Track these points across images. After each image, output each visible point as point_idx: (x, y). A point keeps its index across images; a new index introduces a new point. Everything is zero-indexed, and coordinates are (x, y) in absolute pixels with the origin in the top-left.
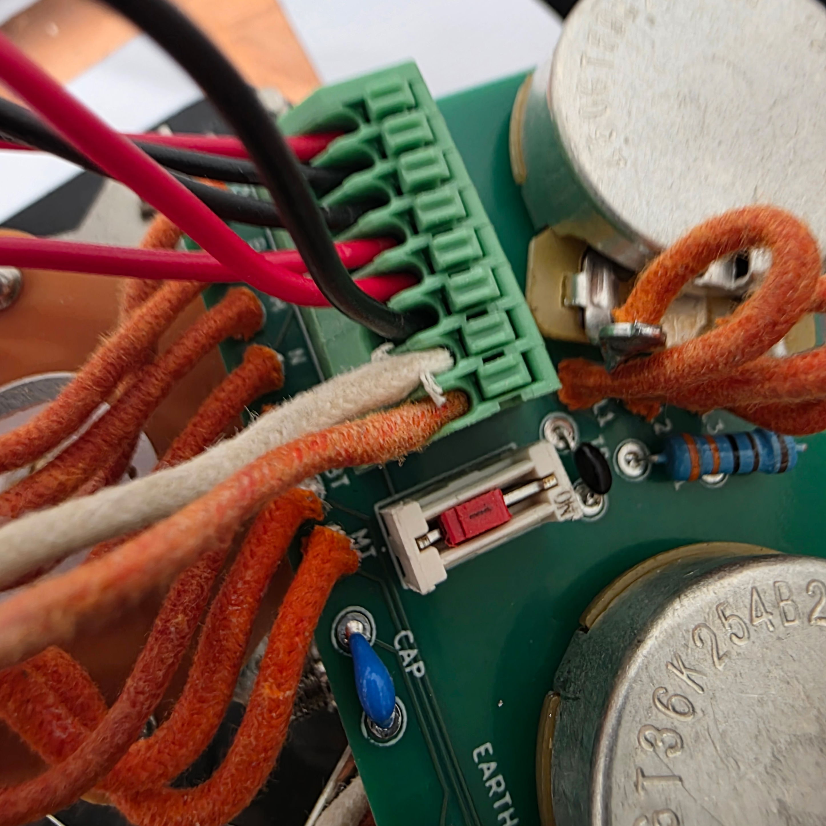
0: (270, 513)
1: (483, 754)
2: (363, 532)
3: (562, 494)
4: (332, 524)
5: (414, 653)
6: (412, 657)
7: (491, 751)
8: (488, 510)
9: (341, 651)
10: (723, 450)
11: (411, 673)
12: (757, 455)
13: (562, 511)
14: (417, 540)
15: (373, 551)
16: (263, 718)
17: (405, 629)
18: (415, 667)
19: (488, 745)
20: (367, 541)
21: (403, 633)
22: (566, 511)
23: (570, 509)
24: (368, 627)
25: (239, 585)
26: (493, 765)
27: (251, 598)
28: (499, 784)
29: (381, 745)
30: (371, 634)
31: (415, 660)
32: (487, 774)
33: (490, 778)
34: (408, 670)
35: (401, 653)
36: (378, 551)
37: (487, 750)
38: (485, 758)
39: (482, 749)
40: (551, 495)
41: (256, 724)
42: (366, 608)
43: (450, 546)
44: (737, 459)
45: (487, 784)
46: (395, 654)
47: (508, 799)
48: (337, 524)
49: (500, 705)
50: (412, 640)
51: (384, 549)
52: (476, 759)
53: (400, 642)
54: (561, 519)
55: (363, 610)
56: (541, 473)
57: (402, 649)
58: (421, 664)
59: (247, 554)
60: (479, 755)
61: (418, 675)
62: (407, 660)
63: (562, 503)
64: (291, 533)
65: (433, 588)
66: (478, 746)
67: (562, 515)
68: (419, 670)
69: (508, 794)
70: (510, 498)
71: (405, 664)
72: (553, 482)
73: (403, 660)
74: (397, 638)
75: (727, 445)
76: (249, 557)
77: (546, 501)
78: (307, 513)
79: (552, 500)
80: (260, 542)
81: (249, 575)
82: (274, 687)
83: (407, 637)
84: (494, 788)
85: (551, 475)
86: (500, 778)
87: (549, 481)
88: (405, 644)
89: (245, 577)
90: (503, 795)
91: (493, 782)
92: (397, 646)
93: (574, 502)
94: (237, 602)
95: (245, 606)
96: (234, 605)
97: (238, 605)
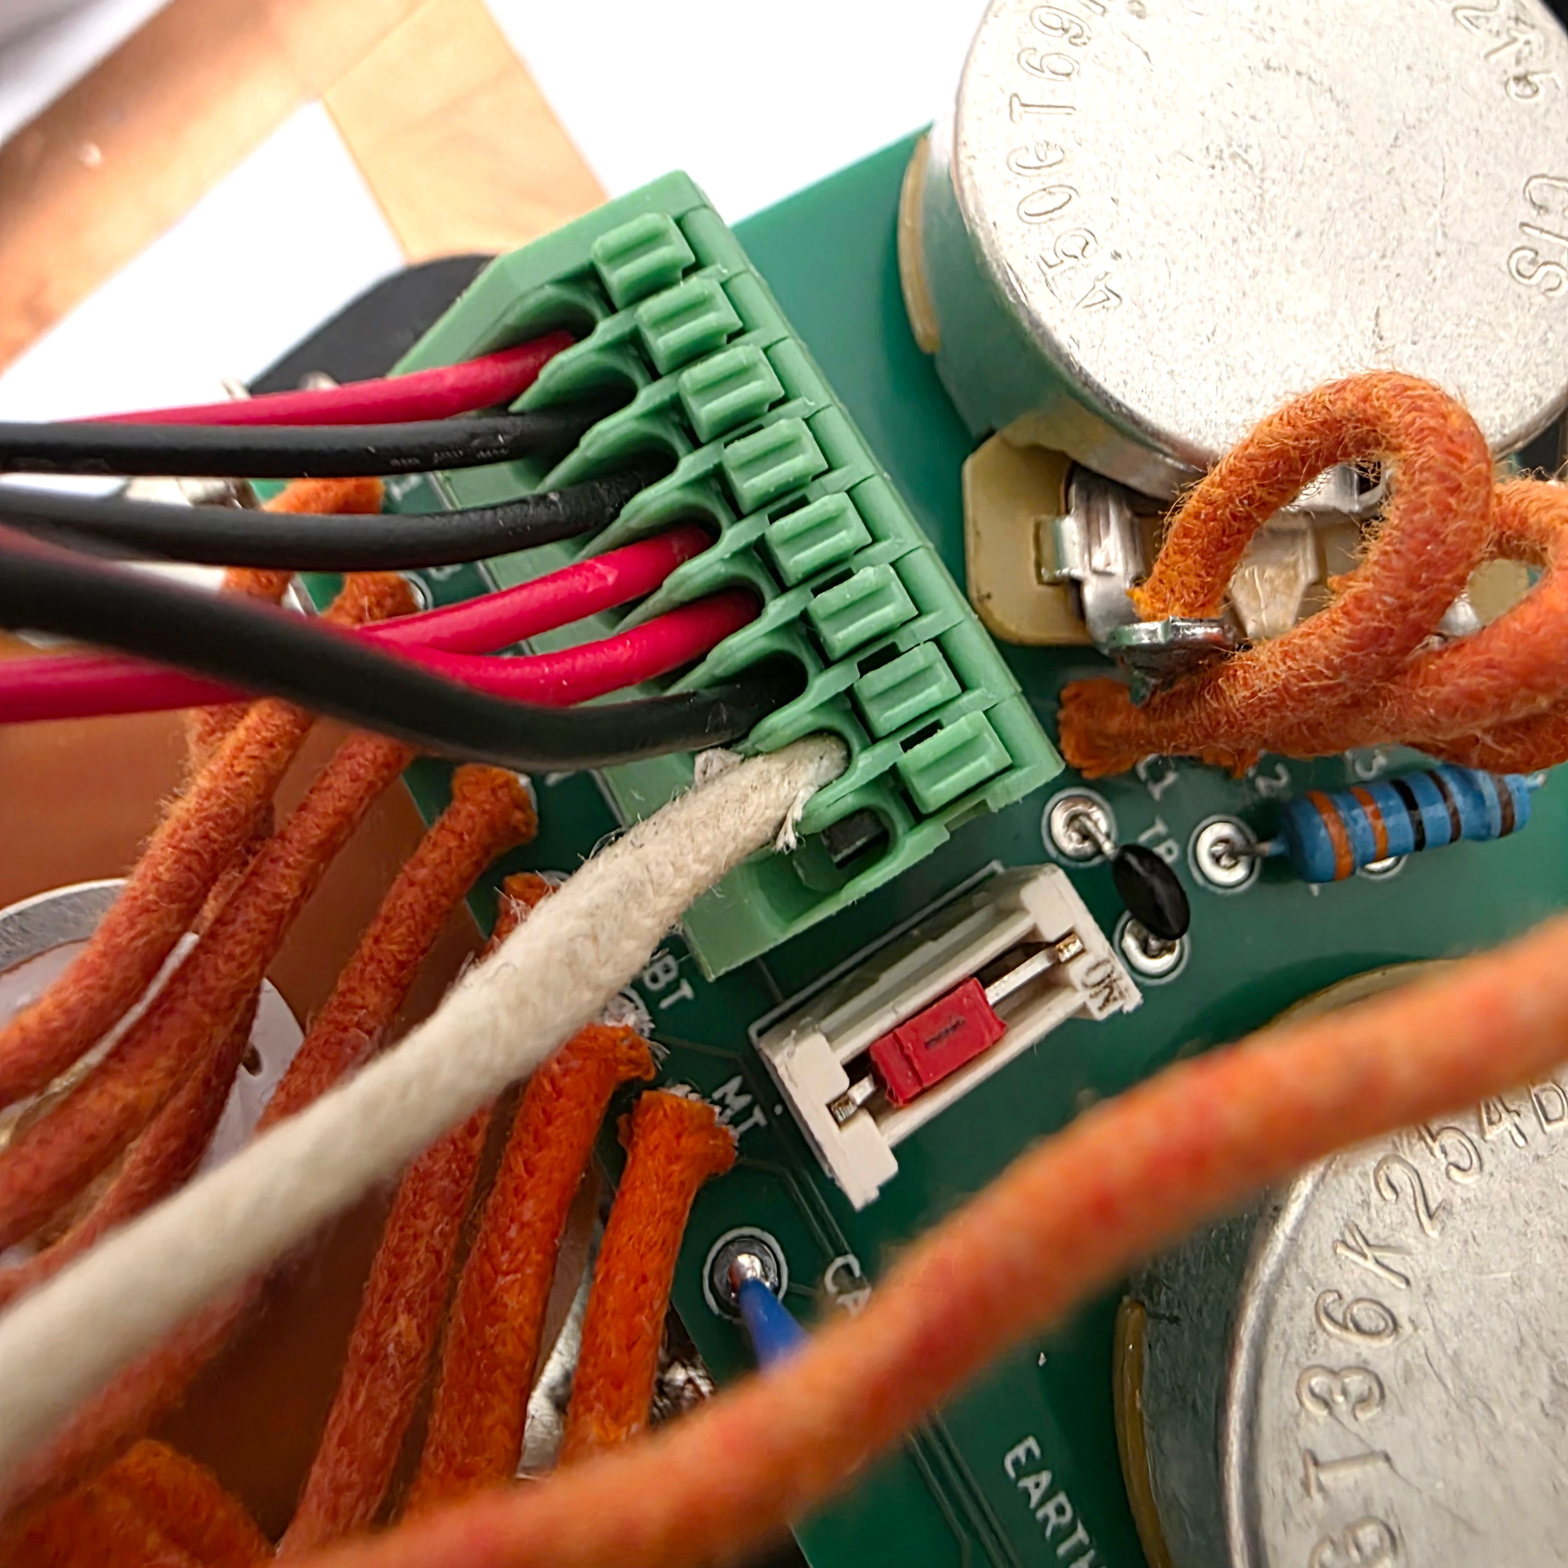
0: (553, 1082)
1: (1023, 1459)
2: (735, 1083)
3: (1098, 965)
4: (674, 1085)
5: (865, 1295)
6: (862, 1303)
7: (1037, 1452)
8: (957, 1024)
9: (727, 1317)
10: (1389, 812)
12: (1455, 813)
13: (1100, 1000)
14: (829, 1106)
15: (758, 1116)
17: (841, 1253)
19: (1031, 1443)
20: (744, 1100)
21: (840, 1261)
22: (1107, 1000)
23: (1116, 994)
24: (771, 1262)
25: (513, 1233)
26: (1045, 1478)
27: (538, 1252)
28: (1060, 1511)
30: (779, 1275)
32: (1036, 1495)
33: (1042, 1502)
35: (841, 1299)
36: (768, 1114)
37: (1029, 1452)
38: (1028, 1468)
39: (1020, 1452)
40: (1076, 972)
42: (763, 1229)
43: (895, 1105)
44: (1419, 826)
45: (1040, 1515)
46: (830, 1302)
47: (1081, 1534)
48: (683, 1083)
49: (1042, 1362)
50: (857, 1272)
51: (778, 1110)
52: (1012, 1473)
53: (836, 1279)
54: (1100, 1016)
55: (756, 1232)
56: (1050, 934)
57: (841, 1292)
59: (520, 1169)
60: (1016, 1463)
63: (1099, 984)
64: (597, 1115)
65: (874, 1194)
66: (1012, 1447)
67: (1101, 1009)
69: (1080, 1527)
70: (996, 992)
72: (1075, 947)
74: (830, 1273)
75: (1396, 801)
76: (525, 1176)
77: (1067, 984)
78: (624, 1072)
79: (1077, 983)
80: (541, 1142)
81: (528, 1210)
83: (847, 1268)
84: (1054, 1520)
85: (1070, 933)
86: (1062, 1498)
87: (1066, 946)
88: (846, 1281)
89: (520, 1215)
90: (1072, 1529)
91: (1049, 1509)
92: (832, 1289)
93: (1120, 978)
94: (513, 1266)
95: (529, 1271)
96: (507, 1274)
97: (515, 1271)
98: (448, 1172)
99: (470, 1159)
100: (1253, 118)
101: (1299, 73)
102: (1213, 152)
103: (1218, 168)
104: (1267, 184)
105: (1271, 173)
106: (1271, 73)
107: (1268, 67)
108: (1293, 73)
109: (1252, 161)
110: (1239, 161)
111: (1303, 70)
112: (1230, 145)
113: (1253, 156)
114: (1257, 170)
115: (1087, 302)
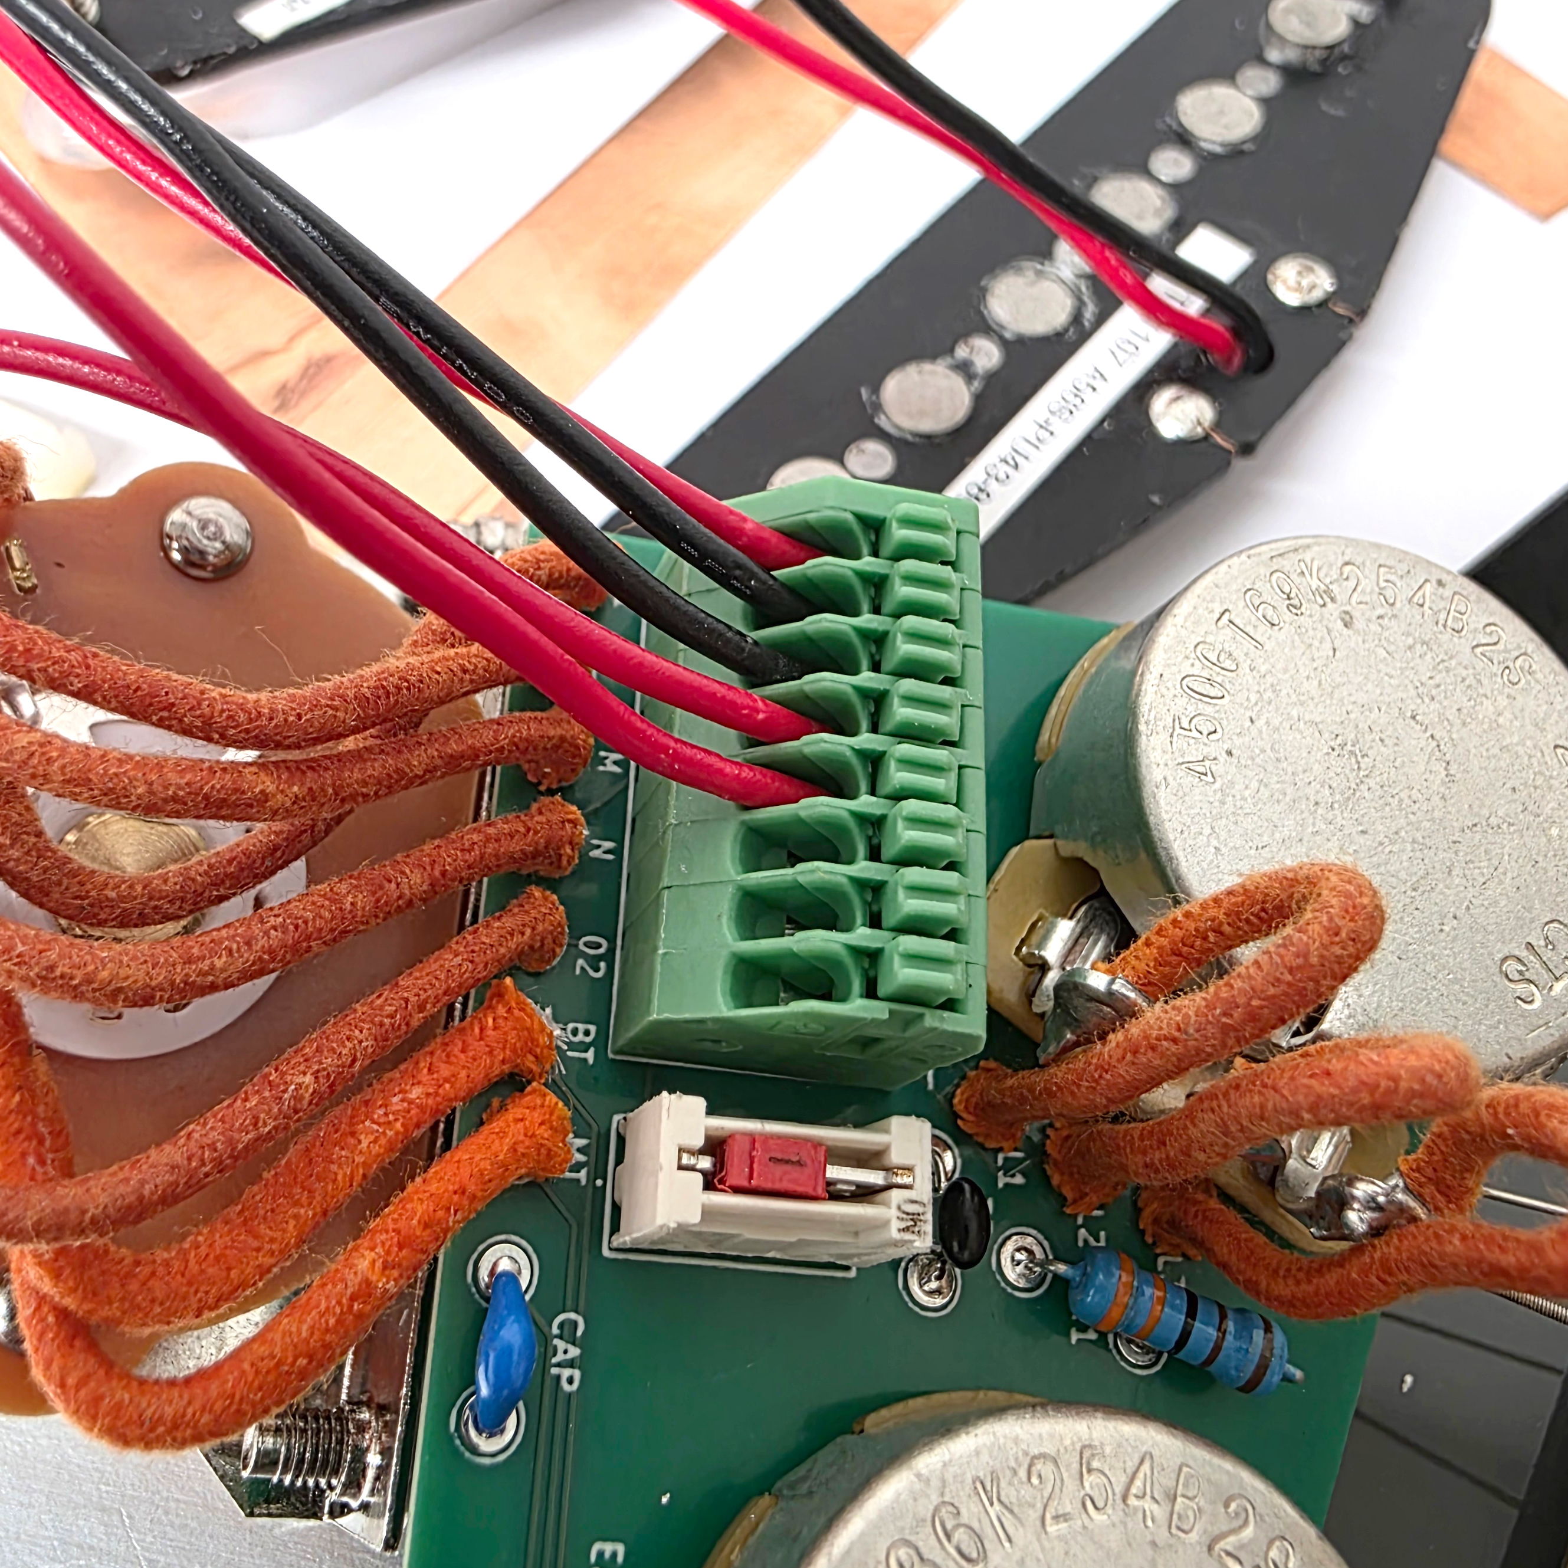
1: (607, 1555)
2: (580, 1142)
3: (915, 1202)
5: (574, 1352)
6: (569, 1356)
7: (620, 1559)
8: (799, 1163)
9: (474, 1290)
10: (1172, 1306)
11: (558, 1378)
13: (903, 1225)
14: (681, 1150)
15: (583, 1175)
16: (339, 1303)
17: (576, 1312)
18: (566, 1373)
19: (620, 1549)
20: (580, 1157)
21: (573, 1316)
22: (906, 1229)
23: (916, 1229)
24: (526, 1278)
25: (395, 1100)
27: (403, 1125)
29: (467, 1454)
30: (527, 1290)
31: (571, 1364)
34: (554, 1371)
35: (556, 1341)
36: (591, 1179)
37: (614, 1555)
38: (607, 1564)
39: (608, 1548)
40: (898, 1196)
41: (323, 1306)
42: (535, 1252)
43: (721, 1187)
44: (1187, 1330)
46: (546, 1339)
49: (665, 1500)
50: (579, 1333)
51: (599, 1182)
52: (593, 1558)
53: (561, 1326)
55: (531, 1251)
56: (895, 1158)
57: (561, 1337)
58: (577, 1374)
60: (601, 1554)
61: (566, 1387)
62: (560, 1357)
63: (908, 1214)
66: (605, 1541)
67: (899, 1230)
68: (570, 1381)
70: (834, 1172)
71: (554, 1360)
72: (906, 1180)
73: (555, 1355)
74: (562, 1317)
75: (1182, 1303)
76: (425, 1071)
77: (886, 1204)
79: (894, 1205)
80: (449, 1059)
81: (415, 1093)
82: (379, 1264)
83: (575, 1324)
85: (910, 1169)
87: (902, 1176)
88: (568, 1331)
89: (408, 1092)
92: (555, 1331)
93: (925, 1222)
94: (382, 1120)
95: (390, 1133)
96: (374, 1122)
97: (379, 1124)
98: (392, 1016)
99: (407, 1024)
100: (1382, 740)
101: (1432, 736)
102: (1339, 740)
103: (1336, 753)
104: (1363, 787)
105: (1371, 782)
106: (1413, 723)
107: (1413, 717)
108: (1428, 734)
109: (1363, 766)
110: (1353, 760)
111: (1437, 737)
112: (1353, 745)
113: (1365, 762)
114: (1362, 773)
115: (1190, 765)
